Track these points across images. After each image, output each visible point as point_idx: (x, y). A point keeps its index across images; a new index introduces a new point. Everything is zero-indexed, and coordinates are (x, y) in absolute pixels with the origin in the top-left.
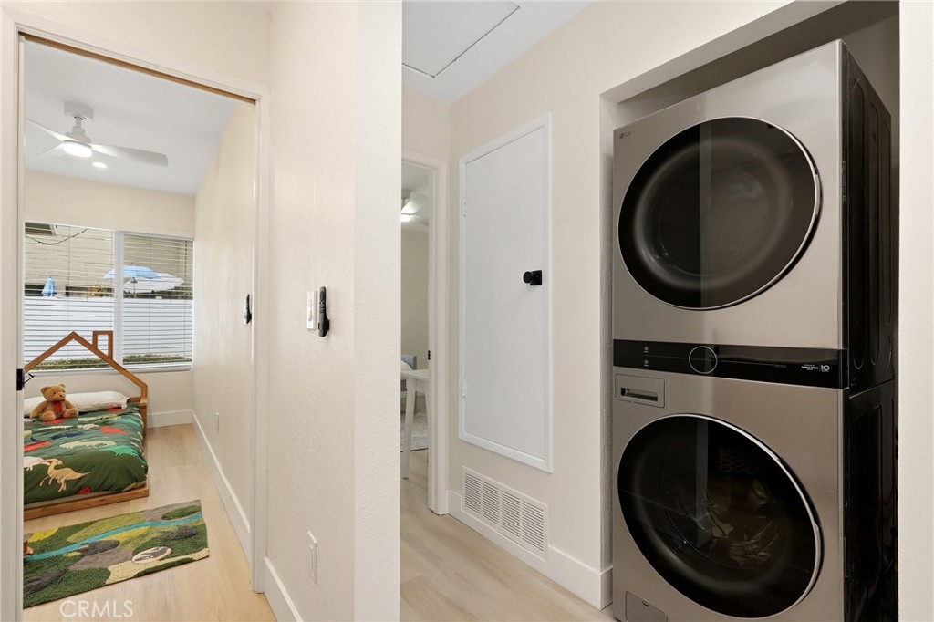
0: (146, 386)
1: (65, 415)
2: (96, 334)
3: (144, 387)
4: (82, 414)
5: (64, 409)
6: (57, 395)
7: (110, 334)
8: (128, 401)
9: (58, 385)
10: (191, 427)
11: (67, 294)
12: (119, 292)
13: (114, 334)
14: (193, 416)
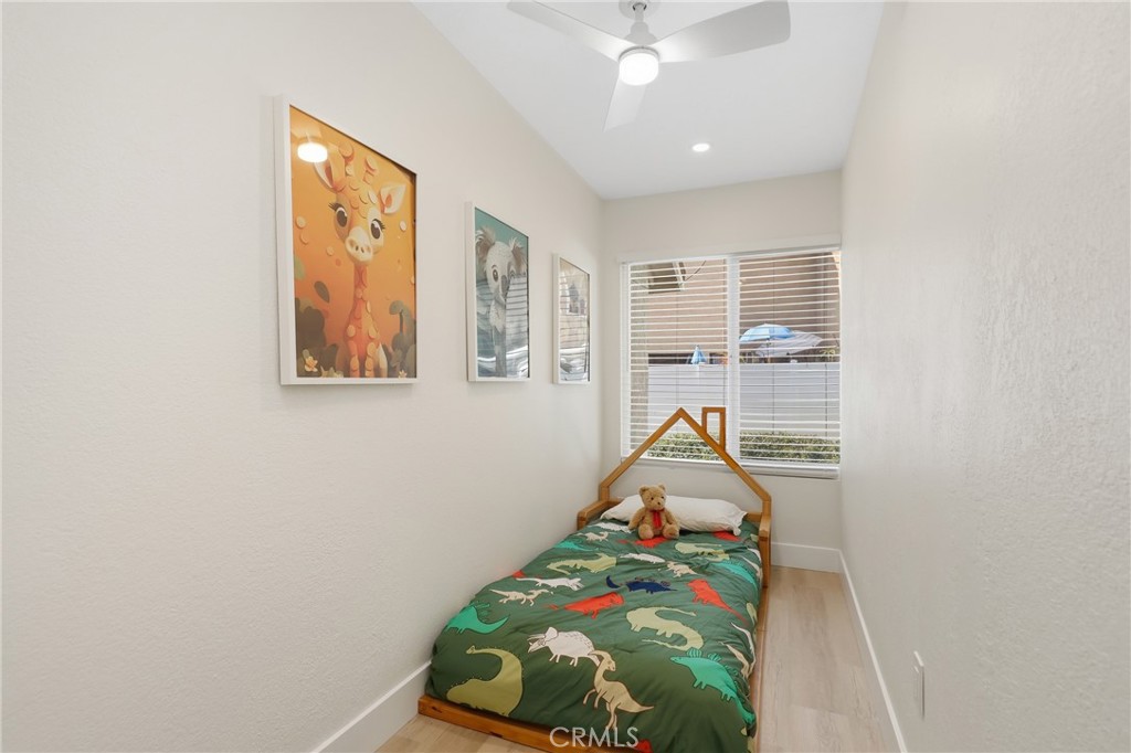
0: (770, 500)
1: (665, 532)
2: (705, 411)
3: (766, 499)
4: (684, 532)
5: (664, 522)
6: (654, 502)
7: (722, 411)
8: (745, 519)
9: (656, 486)
10: (835, 581)
11: (711, 362)
12: (733, 351)
13: (727, 412)
14: (840, 562)
